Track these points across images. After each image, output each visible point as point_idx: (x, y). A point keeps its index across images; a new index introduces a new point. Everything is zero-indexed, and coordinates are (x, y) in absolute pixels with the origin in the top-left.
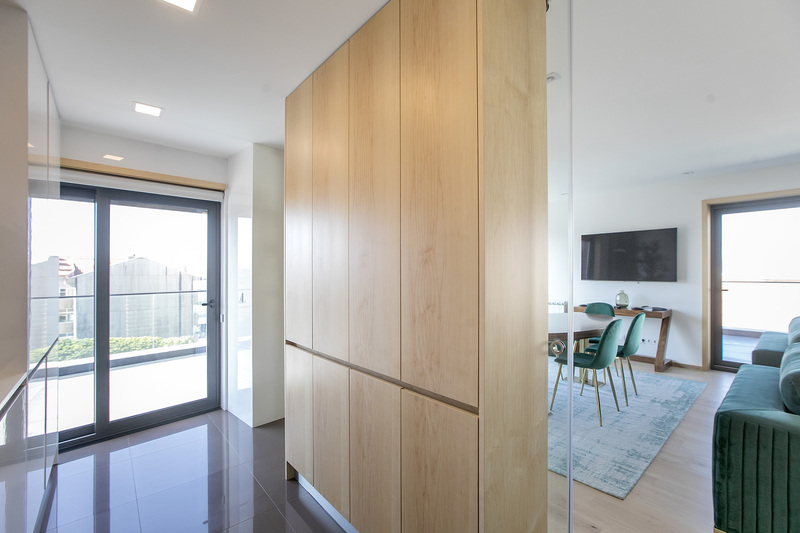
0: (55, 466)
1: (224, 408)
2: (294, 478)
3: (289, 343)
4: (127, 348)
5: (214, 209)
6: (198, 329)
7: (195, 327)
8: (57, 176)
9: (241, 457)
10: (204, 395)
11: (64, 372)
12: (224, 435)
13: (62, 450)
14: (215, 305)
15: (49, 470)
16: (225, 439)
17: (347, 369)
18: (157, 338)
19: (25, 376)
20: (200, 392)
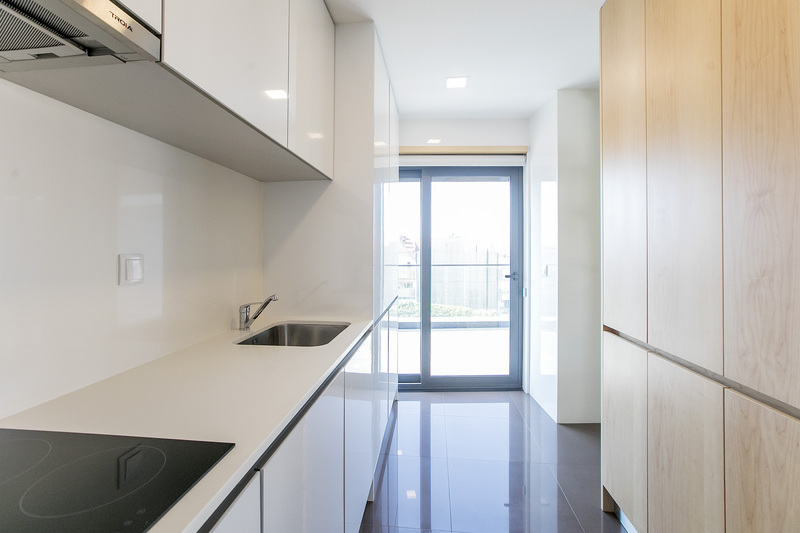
0: (395, 401)
1: (526, 391)
2: (613, 513)
3: (607, 329)
4: (447, 313)
5: (516, 174)
6: (502, 305)
7: (499, 302)
8: (397, 162)
9: (544, 454)
10: (506, 372)
11: (402, 326)
12: (526, 421)
13: (401, 389)
14: (517, 277)
15: (391, 402)
16: (526, 426)
17: (721, 387)
18: (468, 309)
19: (372, 323)
20: (501, 368)
